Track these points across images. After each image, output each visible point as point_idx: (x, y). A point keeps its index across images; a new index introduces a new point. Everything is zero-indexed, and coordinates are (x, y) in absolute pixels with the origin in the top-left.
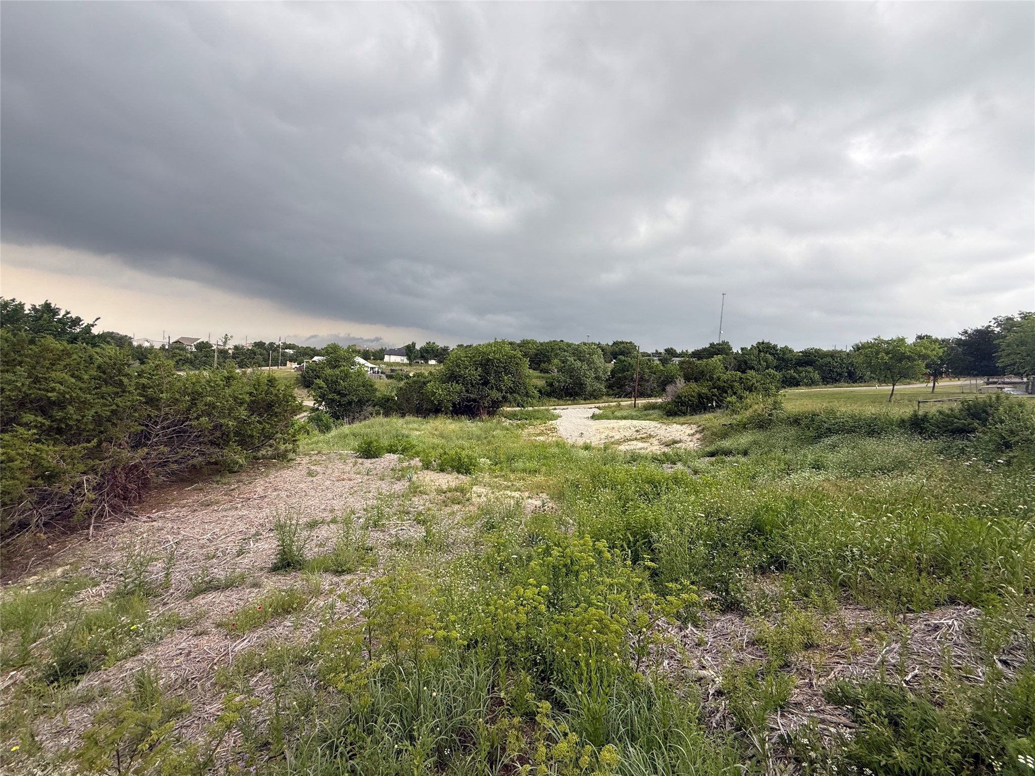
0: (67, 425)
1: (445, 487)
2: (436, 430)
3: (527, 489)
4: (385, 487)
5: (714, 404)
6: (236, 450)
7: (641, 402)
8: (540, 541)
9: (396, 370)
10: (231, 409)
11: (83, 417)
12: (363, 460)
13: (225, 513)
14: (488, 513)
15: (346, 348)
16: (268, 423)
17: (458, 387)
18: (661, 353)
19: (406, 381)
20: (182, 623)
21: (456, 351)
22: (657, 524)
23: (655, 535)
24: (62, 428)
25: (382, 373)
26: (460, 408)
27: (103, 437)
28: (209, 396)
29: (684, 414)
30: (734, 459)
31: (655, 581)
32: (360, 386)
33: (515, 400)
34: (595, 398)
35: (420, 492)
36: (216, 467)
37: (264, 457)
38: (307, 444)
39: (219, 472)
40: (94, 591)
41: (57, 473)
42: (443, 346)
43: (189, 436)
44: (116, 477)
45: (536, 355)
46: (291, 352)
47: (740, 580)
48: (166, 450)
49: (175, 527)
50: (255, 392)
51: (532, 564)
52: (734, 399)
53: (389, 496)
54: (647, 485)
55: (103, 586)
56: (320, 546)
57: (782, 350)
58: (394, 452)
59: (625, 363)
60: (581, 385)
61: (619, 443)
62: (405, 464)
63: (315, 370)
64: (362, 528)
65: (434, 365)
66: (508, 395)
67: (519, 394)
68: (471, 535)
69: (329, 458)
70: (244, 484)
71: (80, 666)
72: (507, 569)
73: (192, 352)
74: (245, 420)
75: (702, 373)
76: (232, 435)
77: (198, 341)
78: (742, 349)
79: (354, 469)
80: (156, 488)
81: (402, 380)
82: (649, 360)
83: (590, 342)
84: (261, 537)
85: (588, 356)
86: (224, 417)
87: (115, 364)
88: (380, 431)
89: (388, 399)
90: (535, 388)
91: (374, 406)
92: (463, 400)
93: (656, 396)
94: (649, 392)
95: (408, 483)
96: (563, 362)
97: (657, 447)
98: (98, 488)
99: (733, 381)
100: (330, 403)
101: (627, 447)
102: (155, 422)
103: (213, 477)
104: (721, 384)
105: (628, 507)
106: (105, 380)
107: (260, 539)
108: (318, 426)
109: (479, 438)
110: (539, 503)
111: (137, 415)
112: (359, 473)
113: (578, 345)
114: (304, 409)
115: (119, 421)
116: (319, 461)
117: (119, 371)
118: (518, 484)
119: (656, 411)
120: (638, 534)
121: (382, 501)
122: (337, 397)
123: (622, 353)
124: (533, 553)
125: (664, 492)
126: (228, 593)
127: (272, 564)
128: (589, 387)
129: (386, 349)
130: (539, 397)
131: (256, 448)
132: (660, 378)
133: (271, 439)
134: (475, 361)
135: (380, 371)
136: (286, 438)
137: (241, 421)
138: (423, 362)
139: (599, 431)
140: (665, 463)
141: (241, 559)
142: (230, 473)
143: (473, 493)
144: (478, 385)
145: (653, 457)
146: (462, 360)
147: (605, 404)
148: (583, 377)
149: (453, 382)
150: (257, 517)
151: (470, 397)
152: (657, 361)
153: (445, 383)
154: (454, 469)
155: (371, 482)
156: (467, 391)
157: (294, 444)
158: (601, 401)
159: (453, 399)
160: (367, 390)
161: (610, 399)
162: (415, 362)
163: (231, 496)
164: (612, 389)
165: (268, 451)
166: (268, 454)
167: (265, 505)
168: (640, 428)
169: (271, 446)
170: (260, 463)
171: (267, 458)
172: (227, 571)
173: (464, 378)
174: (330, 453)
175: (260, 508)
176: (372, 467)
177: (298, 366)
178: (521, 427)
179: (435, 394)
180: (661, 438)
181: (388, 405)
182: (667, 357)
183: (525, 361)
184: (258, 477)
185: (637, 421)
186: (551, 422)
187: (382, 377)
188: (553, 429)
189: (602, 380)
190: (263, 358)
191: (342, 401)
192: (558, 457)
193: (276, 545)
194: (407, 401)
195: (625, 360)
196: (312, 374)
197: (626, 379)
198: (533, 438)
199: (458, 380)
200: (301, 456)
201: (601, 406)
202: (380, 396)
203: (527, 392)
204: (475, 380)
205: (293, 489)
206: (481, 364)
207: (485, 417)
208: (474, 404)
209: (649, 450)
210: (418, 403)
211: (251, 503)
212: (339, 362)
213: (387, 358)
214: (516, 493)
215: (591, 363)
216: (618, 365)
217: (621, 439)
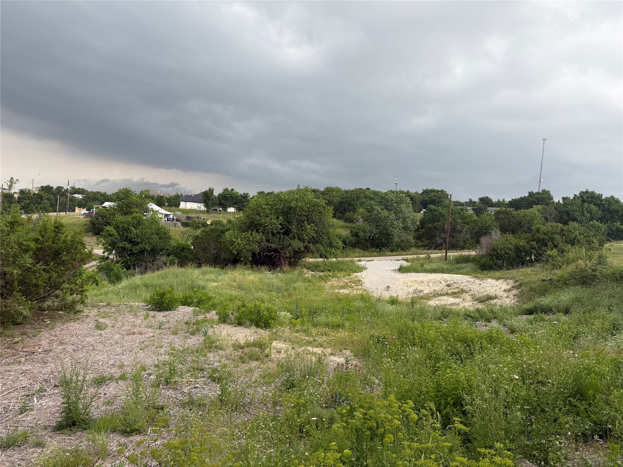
1: (242, 342)
2: (234, 281)
3: (329, 344)
4: (178, 342)
5: (533, 258)
6: (20, 301)
7: (452, 254)
8: (343, 401)
9: (193, 218)
10: (15, 256)
12: (155, 312)
13: (8, 368)
14: (288, 370)
15: (138, 193)
16: (54, 272)
17: (258, 236)
18: (475, 202)
19: (203, 229)
21: (255, 198)
22: (470, 386)
23: (467, 398)
25: (177, 220)
26: (260, 259)
29: (500, 268)
30: (554, 317)
31: (467, 448)
32: (153, 234)
33: (318, 250)
34: (403, 250)
35: (216, 347)
37: (49, 308)
38: (96, 295)
42: (242, 193)
45: (341, 203)
46: (80, 196)
47: (560, 449)
50: (41, 239)
51: (335, 426)
52: (554, 252)
53: (182, 352)
54: (459, 344)
56: (108, 403)
57: (607, 199)
58: (188, 304)
59: (435, 213)
60: (388, 236)
61: (428, 297)
62: (201, 317)
63: (106, 217)
64: (153, 386)
65: (233, 213)
66: (311, 245)
67: (322, 245)
68: (270, 394)
69: (119, 311)
70: (29, 337)
72: (307, 432)
74: (30, 268)
75: (520, 224)
76: (16, 284)
78: (564, 199)
79: (145, 323)
81: (199, 228)
82: (462, 210)
83: (398, 190)
84: (46, 393)
85: (395, 205)
86: (8, 265)
88: (174, 281)
89: (184, 248)
90: (339, 238)
91: (168, 255)
92: (263, 250)
93: (469, 249)
94: (462, 244)
95: (203, 338)
96: (369, 212)
97: (471, 303)
99: (553, 233)
100: (121, 252)
101: (438, 303)
104: (541, 236)
105: (439, 367)
107: (44, 396)
108: (108, 276)
109: (279, 290)
110: (342, 360)
112: (150, 327)
113: (386, 194)
114: (94, 257)
116: (108, 313)
118: (320, 340)
119: (470, 265)
120: (448, 396)
121: (174, 356)
122: (128, 246)
123: (433, 202)
124: (336, 415)
125: (477, 351)
126: (9, 452)
127: (56, 422)
128: (397, 238)
129: (182, 195)
130: (344, 247)
131: (41, 298)
132: (474, 229)
133: (58, 289)
134: (277, 209)
135: (175, 218)
136: (73, 288)
137: (26, 270)
138: (221, 210)
139: (406, 284)
140: (478, 321)
141: (24, 417)
142: (13, 325)
143: (272, 348)
144: (279, 234)
145: (465, 314)
146: (262, 208)
147: (413, 256)
148: (390, 227)
149: (253, 230)
150: (41, 372)
151: (271, 247)
152: (470, 211)
153: (244, 232)
154: (252, 323)
155: (163, 336)
156: (268, 241)
157: (82, 295)
158: (409, 253)
159: (253, 248)
160: (160, 238)
161: (418, 251)
162: (212, 209)
163: (15, 349)
164: (421, 240)
165: (54, 301)
166: (54, 305)
167: (50, 360)
168: (452, 282)
169: (57, 297)
170: (45, 315)
171: (52, 310)
172: (9, 429)
173: (265, 226)
174: (120, 305)
175: (45, 363)
176: (165, 320)
177: (87, 212)
178: (324, 279)
179: (234, 243)
180: (474, 294)
181: (183, 254)
182: (482, 206)
183: (329, 210)
184: (43, 330)
185: (448, 275)
186: (355, 274)
187: (177, 225)
188: (358, 282)
189: (410, 231)
190: (51, 203)
191: (133, 249)
192: (363, 312)
193: (61, 402)
194: (203, 250)
195: (435, 210)
196: (102, 220)
197: (437, 230)
198: (337, 291)
199: (259, 229)
200: (89, 308)
201: (409, 258)
202: (175, 245)
203: (331, 243)
204: (276, 229)
205: (80, 343)
206: (282, 213)
207: (286, 268)
208: (275, 254)
209: (461, 306)
210: (216, 253)
211: (35, 357)
212: (131, 208)
213: (183, 205)
214: (318, 349)
215: (399, 213)
216: (427, 214)
217: (431, 293)
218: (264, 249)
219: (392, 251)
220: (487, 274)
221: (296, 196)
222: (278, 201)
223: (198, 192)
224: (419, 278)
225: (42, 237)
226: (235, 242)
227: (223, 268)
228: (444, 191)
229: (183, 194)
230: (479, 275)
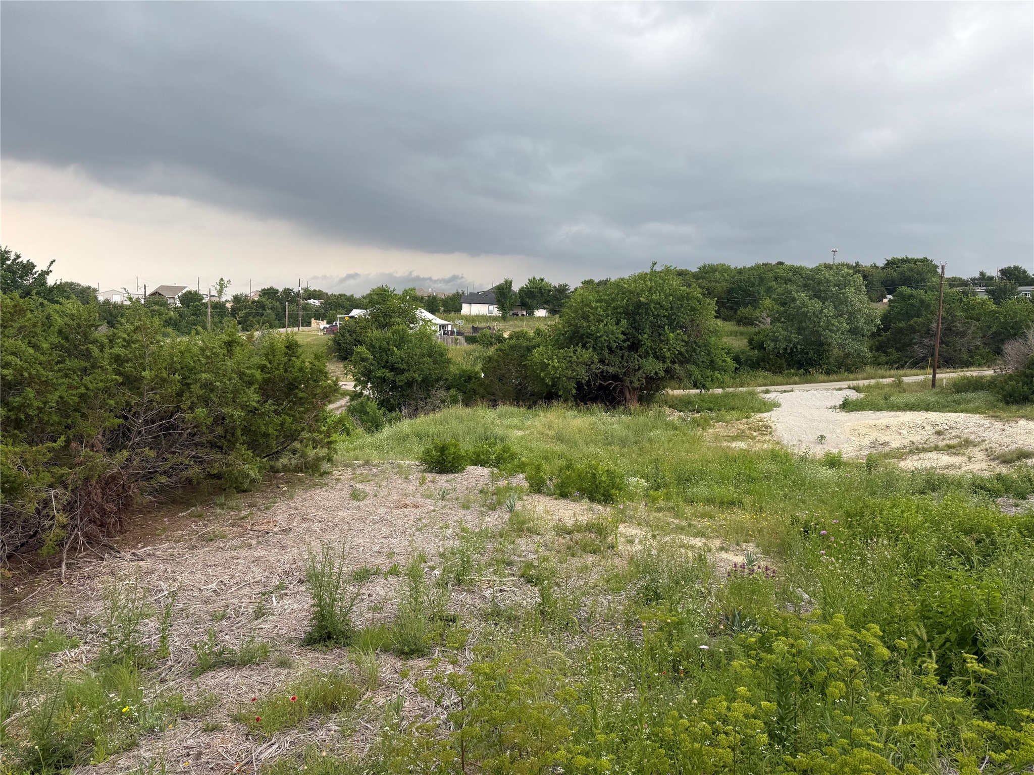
0: (27, 416)
1: (569, 524)
2: (550, 428)
3: (717, 533)
4: (471, 520)
6: (245, 457)
7: (946, 376)
8: (746, 626)
9: (481, 329)
10: (236, 392)
11: (45, 403)
12: (434, 475)
13: (235, 554)
14: (647, 570)
15: (400, 293)
16: (288, 415)
17: (586, 354)
18: (991, 278)
19: (498, 346)
20: (186, 711)
21: (580, 291)
22: (991, 611)
24: (21, 420)
25: (459, 333)
26: (590, 391)
27: (71, 434)
28: (205, 372)
32: (424, 356)
33: (690, 375)
34: (849, 370)
35: (529, 529)
36: (219, 482)
37: (285, 469)
38: (348, 450)
39: (222, 490)
40: (73, 654)
41: (19, 485)
42: (558, 284)
43: (180, 434)
44: (90, 493)
45: (730, 291)
46: (317, 303)
48: (152, 454)
49: (169, 570)
50: (268, 365)
51: (735, 663)
53: (479, 535)
55: (83, 648)
56: (375, 609)
58: (482, 463)
59: (912, 301)
60: (821, 346)
61: (899, 454)
62: (502, 483)
63: (355, 332)
64: (438, 585)
65: (544, 318)
66: (677, 366)
67: (697, 365)
68: (619, 608)
69: (382, 472)
70: (259, 509)
71: (64, 756)
72: (686, 672)
73: (175, 309)
74: (256, 409)
76: (239, 432)
77: (184, 292)
79: (421, 490)
80: (141, 511)
81: (491, 344)
82: (965, 293)
83: (839, 262)
84: (287, 591)
85: (834, 289)
86: (227, 405)
87: (79, 325)
88: (460, 429)
89: (470, 378)
90: (727, 354)
91: (448, 389)
92: (595, 377)
93: (980, 365)
94: (965, 356)
95: (508, 516)
96: (784, 304)
97: (984, 465)
98: (69, 508)
100: (380, 384)
101: (917, 464)
102: (135, 413)
103: (215, 498)
106: (68, 351)
107: (286, 594)
108: (362, 421)
109: (623, 442)
110: (740, 559)
111: (112, 402)
112: (429, 497)
113: (815, 270)
114: (341, 393)
115: (90, 411)
116: (368, 475)
117: (86, 336)
118: (699, 524)
119: (981, 394)
121: (467, 542)
122: (389, 375)
123: (906, 281)
124: (735, 647)
126: (246, 672)
127: (305, 633)
128: (837, 350)
129: (463, 293)
130: (736, 369)
131: (274, 453)
132: (989, 327)
133: (295, 440)
134: (616, 308)
135: (455, 330)
136: (317, 438)
137: (251, 411)
138: (525, 313)
139: (857, 432)
140: (1001, 496)
141: (261, 624)
142: (238, 492)
143: (618, 535)
144: (621, 349)
145: (973, 484)
146: (592, 308)
147: (868, 381)
148: (824, 330)
149: (577, 345)
150: (279, 561)
151: (607, 372)
152: (982, 295)
153: (563, 348)
154: (583, 494)
155: (449, 511)
156: (602, 361)
157: (329, 448)
158: (861, 376)
159: (578, 375)
160: (435, 362)
161: (879, 372)
162: (511, 314)
163: (242, 527)
164: (885, 352)
165: (291, 458)
166: (291, 464)
167: (291, 543)
168: (946, 427)
169: (294, 452)
170: (280, 478)
171: (289, 471)
172: (243, 640)
173: (597, 338)
174: (383, 463)
175: (284, 547)
176: (450, 487)
177: (328, 326)
178: (703, 424)
179: (547, 367)
180: (991, 448)
181: (469, 386)
182: (1005, 285)
183: (709, 304)
184: (278, 500)
185: (938, 413)
186: (759, 415)
187: (458, 341)
188: (763, 429)
189: (863, 336)
190: (276, 315)
191: (397, 380)
192: (776, 480)
193: (309, 605)
194: (500, 380)
195: (911, 296)
196: (350, 338)
197: (915, 333)
198: (725, 444)
199: (587, 343)
200: (340, 468)
201: (861, 385)
202: (457, 372)
203: (712, 361)
204: (615, 342)
205: (330, 519)
206: (626, 314)
207: (634, 406)
208: (615, 384)
209: (964, 469)
210: (519, 383)
211: (270, 539)
212: (391, 317)
213: (466, 309)
214: (698, 540)
215: (842, 303)
216: (896, 304)
217: (905, 447)
218: (597, 376)
219: (828, 373)
220: (1018, 411)
221: (649, 283)
222: (618, 294)
223: (488, 287)
224: (881, 421)
225: (270, 363)
226: (549, 365)
227: (530, 407)
228: (927, 261)
229: (466, 292)
230: (1001, 413)
